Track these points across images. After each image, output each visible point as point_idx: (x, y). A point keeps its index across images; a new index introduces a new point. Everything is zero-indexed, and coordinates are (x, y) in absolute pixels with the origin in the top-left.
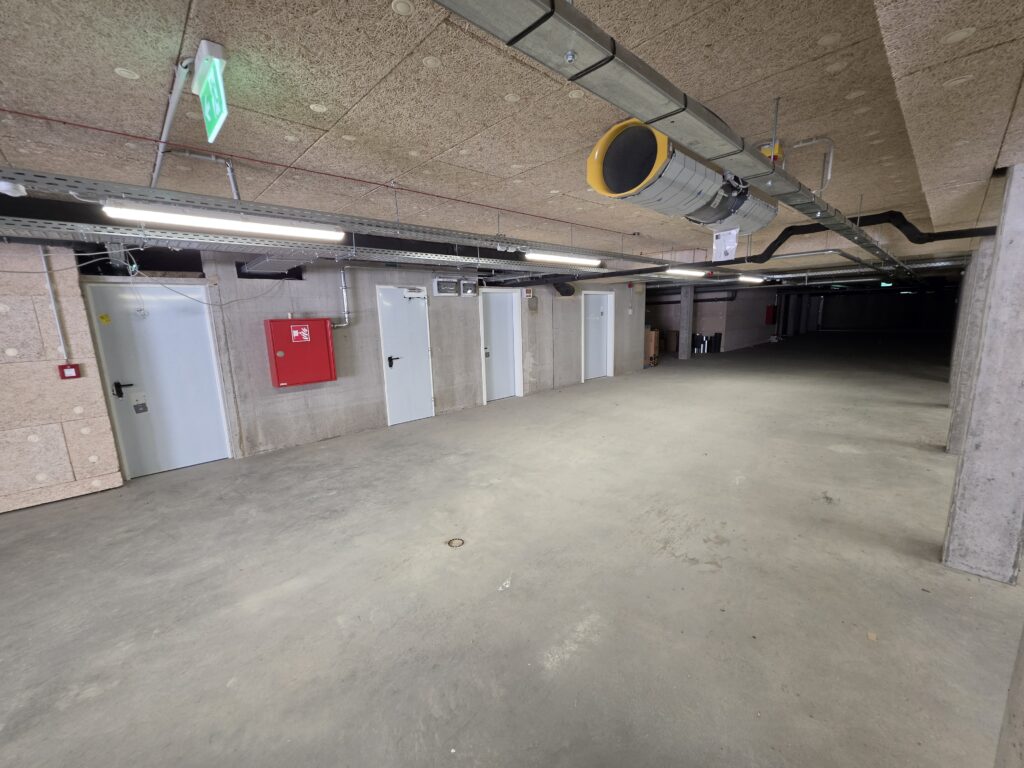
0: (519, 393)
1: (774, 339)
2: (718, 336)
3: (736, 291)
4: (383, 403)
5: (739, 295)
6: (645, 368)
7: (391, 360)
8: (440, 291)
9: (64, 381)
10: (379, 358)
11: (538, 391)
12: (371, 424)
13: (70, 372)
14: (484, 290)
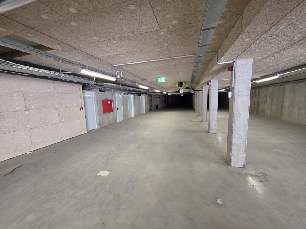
0: (133, 116)
1: (165, 106)
2: (158, 105)
3: (160, 96)
4: (116, 118)
5: (160, 97)
6: (149, 111)
7: (118, 108)
8: (124, 95)
9: (81, 111)
10: (116, 108)
11: (136, 116)
12: (115, 122)
13: (82, 109)
14: (129, 95)
